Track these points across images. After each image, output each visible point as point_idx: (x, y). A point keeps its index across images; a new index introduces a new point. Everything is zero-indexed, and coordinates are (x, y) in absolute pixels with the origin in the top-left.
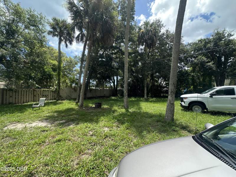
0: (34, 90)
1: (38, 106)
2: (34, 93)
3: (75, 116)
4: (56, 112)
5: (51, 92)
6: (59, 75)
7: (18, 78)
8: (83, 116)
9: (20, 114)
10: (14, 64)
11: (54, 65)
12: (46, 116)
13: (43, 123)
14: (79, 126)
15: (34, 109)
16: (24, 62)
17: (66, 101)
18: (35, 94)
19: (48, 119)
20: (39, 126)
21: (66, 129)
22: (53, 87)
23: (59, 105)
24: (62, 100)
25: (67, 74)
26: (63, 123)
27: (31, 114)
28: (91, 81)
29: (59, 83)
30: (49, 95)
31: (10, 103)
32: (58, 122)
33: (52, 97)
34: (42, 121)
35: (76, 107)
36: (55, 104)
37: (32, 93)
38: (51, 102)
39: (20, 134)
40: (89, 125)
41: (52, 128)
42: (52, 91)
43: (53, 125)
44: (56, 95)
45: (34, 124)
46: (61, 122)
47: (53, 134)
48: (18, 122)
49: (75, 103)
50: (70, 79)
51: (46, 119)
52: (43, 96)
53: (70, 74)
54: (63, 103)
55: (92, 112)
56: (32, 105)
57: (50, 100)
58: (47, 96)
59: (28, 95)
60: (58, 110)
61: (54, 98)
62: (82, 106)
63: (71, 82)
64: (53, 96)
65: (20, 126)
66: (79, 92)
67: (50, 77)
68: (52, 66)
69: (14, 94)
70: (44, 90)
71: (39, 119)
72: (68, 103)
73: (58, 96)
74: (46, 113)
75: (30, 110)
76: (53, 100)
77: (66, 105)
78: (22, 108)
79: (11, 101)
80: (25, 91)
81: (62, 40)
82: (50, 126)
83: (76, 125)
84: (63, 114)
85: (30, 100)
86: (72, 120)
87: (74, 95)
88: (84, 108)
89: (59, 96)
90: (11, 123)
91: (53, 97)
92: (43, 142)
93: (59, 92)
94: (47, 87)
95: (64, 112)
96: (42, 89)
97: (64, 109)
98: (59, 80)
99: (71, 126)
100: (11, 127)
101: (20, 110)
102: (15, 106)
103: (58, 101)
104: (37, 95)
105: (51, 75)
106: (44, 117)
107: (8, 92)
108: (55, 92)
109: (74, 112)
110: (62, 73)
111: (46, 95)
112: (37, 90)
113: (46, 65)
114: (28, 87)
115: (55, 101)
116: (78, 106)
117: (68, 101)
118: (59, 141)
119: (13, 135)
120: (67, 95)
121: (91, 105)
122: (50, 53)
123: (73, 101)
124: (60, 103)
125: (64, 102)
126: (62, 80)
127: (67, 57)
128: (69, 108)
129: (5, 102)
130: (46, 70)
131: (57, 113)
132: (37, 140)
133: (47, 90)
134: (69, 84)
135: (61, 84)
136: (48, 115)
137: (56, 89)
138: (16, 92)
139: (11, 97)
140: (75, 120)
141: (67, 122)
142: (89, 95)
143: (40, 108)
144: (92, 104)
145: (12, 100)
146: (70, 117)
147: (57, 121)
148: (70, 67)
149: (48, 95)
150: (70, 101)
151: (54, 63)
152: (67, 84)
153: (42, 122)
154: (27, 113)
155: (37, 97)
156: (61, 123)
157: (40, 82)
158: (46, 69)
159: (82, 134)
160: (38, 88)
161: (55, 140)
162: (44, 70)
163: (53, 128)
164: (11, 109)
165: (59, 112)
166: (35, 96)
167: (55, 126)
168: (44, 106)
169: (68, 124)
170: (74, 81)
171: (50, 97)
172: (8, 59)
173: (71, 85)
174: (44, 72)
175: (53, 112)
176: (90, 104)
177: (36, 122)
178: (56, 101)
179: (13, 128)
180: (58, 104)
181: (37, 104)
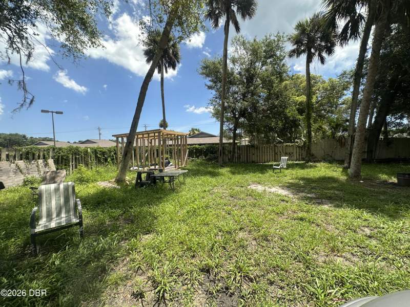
0: (275, 146)
1: (279, 167)
2: (275, 149)
3: (336, 192)
4: (303, 179)
5: (298, 149)
6: (308, 117)
7: (259, 131)
8: (355, 196)
9: (261, 175)
10: (254, 115)
11: (301, 103)
12: (288, 183)
13: (283, 191)
14: (341, 211)
15: (275, 171)
16: (263, 110)
17: (322, 163)
18: (276, 152)
19: (290, 187)
20: (279, 193)
21: (315, 208)
22: (301, 139)
23: (309, 170)
24: (315, 162)
25: (325, 114)
26: (311, 198)
27: (272, 176)
28: (389, 118)
29: (309, 133)
30: (295, 153)
31: (253, 162)
32: (304, 194)
33: (299, 156)
34: (283, 187)
35: (343, 178)
36: (302, 167)
37: (273, 150)
38: (297, 164)
39: (260, 196)
40: (366, 215)
41: (294, 200)
42: (299, 147)
43: (296, 196)
44: (304, 153)
45: (273, 190)
46: (309, 195)
47: (294, 208)
48: (259, 183)
49: (341, 170)
50: (330, 122)
51: (288, 187)
52: (286, 154)
53: (332, 112)
54: (316, 167)
55: (384, 193)
56: (272, 165)
57: (296, 161)
58: (292, 155)
59: (268, 152)
60: (306, 177)
61: (302, 158)
62: (356, 176)
63: (333, 127)
64: (301, 154)
65: (260, 188)
66: (351, 148)
67: (295, 124)
68: (297, 106)
69: (256, 150)
70: (287, 145)
71: (280, 185)
72: (326, 168)
73: (308, 155)
74: (289, 178)
75: (270, 172)
76: (299, 161)
77: (322, 170)
78: (263, 169)
79: (254, 160)
80: (266, 147)
81: (314, 54)
82: (291, 196)
83: (335, 206)
84: (313, 185)
85: (271, 160)
86: (329, 197)
87: (340, 153)
88: (362, 182)
89: (310, 154)
90: (254, 182)
91: (301, 156)
92: (281, 213)
93: (309, 148)
94: (291, 141)
95: (316, 181)
96: (285, 144)
97: (317, 176)
98: (309, 126)
99: (326, 207)
100: (253, 187)
101: (261, 171)
102: (257, 165)
103: (307, 163)
104: (279, 152)
105: (296, 121)
106: (286, 183)
107: (251, 148)
108: (303, 148)
109: (334, 185)
110: (314, 115)
111: (289, 153)
112: (279, 145)
113: (287, 108)
114: (268, 142)
115: (303, 162)
116: (347, 175)
117: (326, 165)
118: (301, 219)
119: (254, 195)
120: (325, 153)
121: (384, 177)
122: (296, 85)
123: (338, 165)
124: (311, 167)
125: (318, 164)
126: (315, 126)
127: (324, 82)
128: (326, 176)
129: (249, 161)
130: (289, 115)
131: (304, 182)
132: (275, 209)
133: (291, 144)
134: (329, 132)
135: (313, 134)
136: (291, 181)
137: (305, 143)
138: (257, 148)
139: (253, 154)
140: (334, 199)
141: (318, 198)
142: (382, 153)
143: (282, 170)
144: (390, 174)
145: (254, 158)
146: (326, 191)
147: (302, 192)
148: (331, 99)
149: (292, 153)
150: (330, 165)
151: (300, 100)
152: (324, 132)
153: (283, 189)
154: (267, 175)
155: (279, 155)
156: (309, 197)
157: (282, 133)
158: (289, 112)
159: (344, 226)
160: (280, 142)
161: (295, 215)
162: (286, 115)
163: (297, 201)
164: (254, 168)
165: (308, 181)
166: (276, 153)
167: (298, 199)
168: (287, 169)
169: (320, 201)
170: (340, 125)
171: (295, 155)
172: (249, 111)
173: (333, 134)
174: (286, 118)
175: (298, 179)
176: (380, 175)
177: (276, 187)
178: (305, 163)
179: (254, 188)
180: (307, 167)
181: (278, 165)
